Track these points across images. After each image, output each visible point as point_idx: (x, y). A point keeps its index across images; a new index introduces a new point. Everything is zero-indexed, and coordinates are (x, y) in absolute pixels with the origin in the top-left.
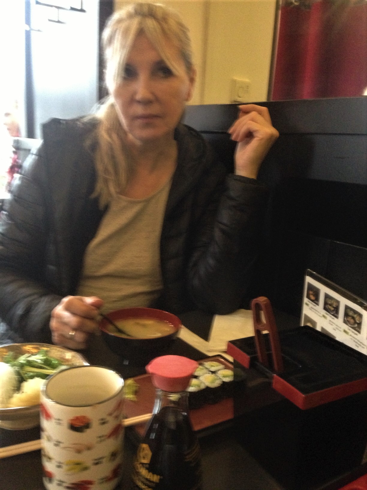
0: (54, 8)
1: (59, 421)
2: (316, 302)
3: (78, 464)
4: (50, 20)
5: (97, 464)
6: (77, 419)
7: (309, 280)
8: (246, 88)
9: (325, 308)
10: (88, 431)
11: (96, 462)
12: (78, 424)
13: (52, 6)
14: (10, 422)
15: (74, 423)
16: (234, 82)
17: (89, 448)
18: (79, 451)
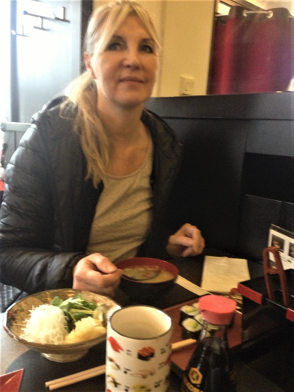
0: (39, 18)
1: (129, 352)
2: (282, 250)
3: (143, 387)
4: (35, 27)
5: (156, 387)
6: (144, 349)
7: (273, 232)
8: (191, 84)
9: (290, 255)
10: (152, 360)
11: (156, 385)
12: (145, 354)
13: (37, 16)
14: (62, 355)
15: (141, 353)
16: (183, 79)
17: (152, 374)
18: (144, 377)
